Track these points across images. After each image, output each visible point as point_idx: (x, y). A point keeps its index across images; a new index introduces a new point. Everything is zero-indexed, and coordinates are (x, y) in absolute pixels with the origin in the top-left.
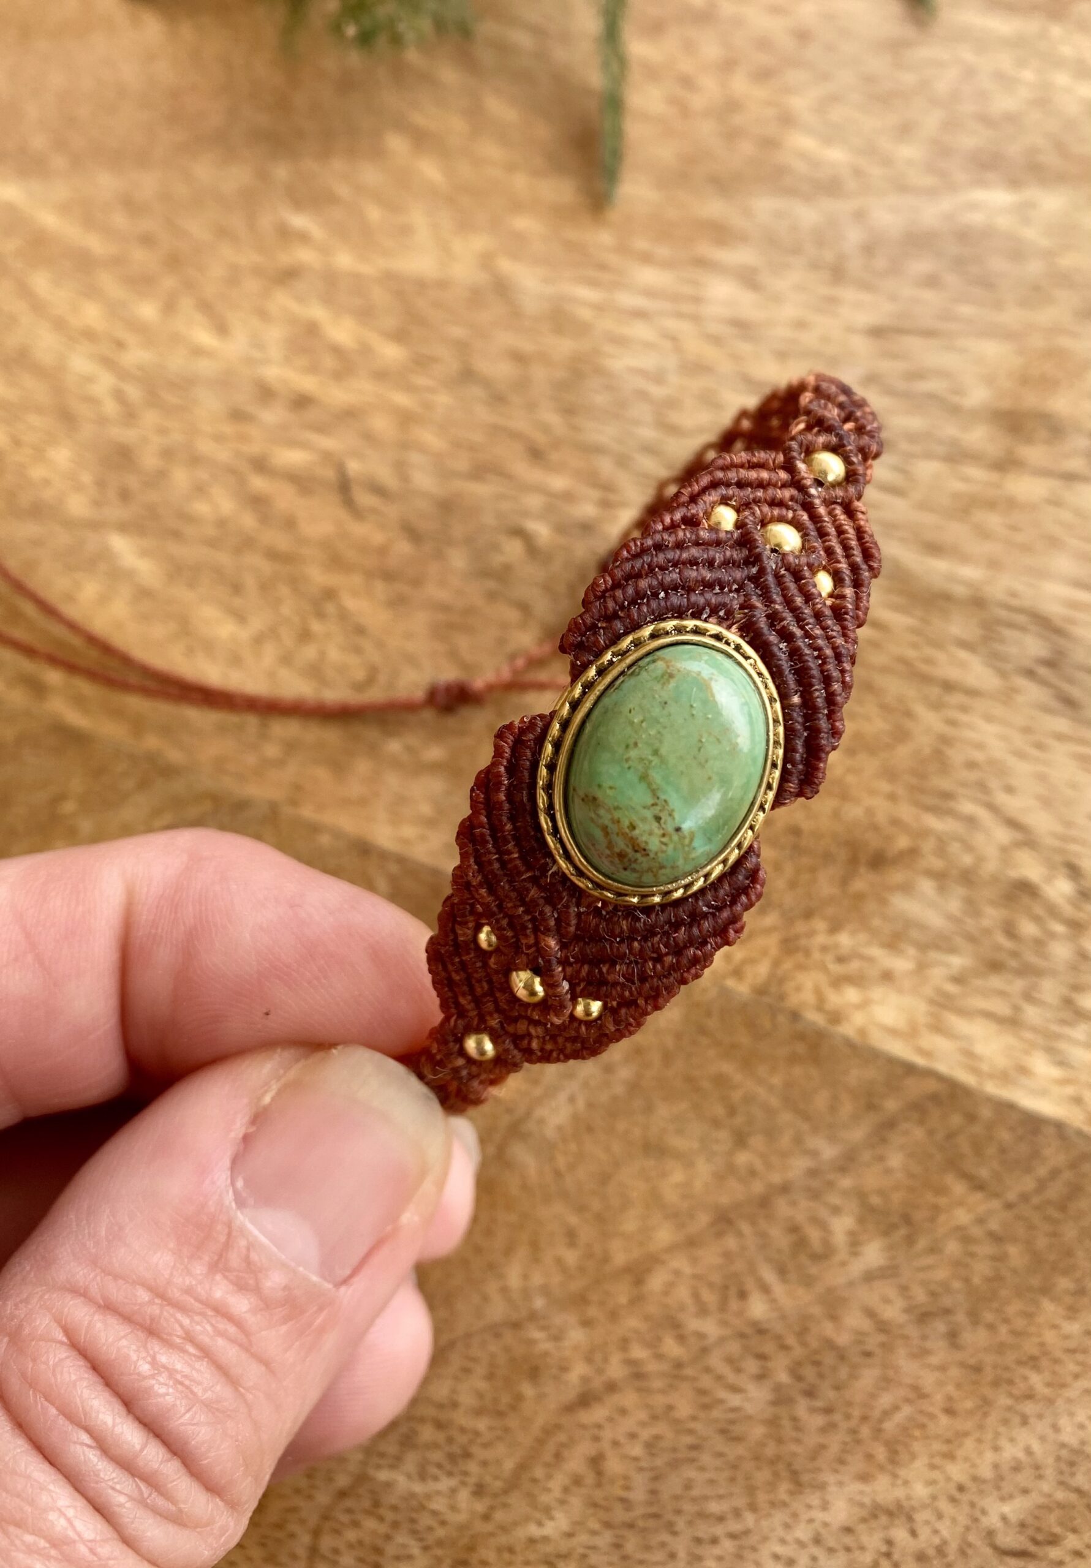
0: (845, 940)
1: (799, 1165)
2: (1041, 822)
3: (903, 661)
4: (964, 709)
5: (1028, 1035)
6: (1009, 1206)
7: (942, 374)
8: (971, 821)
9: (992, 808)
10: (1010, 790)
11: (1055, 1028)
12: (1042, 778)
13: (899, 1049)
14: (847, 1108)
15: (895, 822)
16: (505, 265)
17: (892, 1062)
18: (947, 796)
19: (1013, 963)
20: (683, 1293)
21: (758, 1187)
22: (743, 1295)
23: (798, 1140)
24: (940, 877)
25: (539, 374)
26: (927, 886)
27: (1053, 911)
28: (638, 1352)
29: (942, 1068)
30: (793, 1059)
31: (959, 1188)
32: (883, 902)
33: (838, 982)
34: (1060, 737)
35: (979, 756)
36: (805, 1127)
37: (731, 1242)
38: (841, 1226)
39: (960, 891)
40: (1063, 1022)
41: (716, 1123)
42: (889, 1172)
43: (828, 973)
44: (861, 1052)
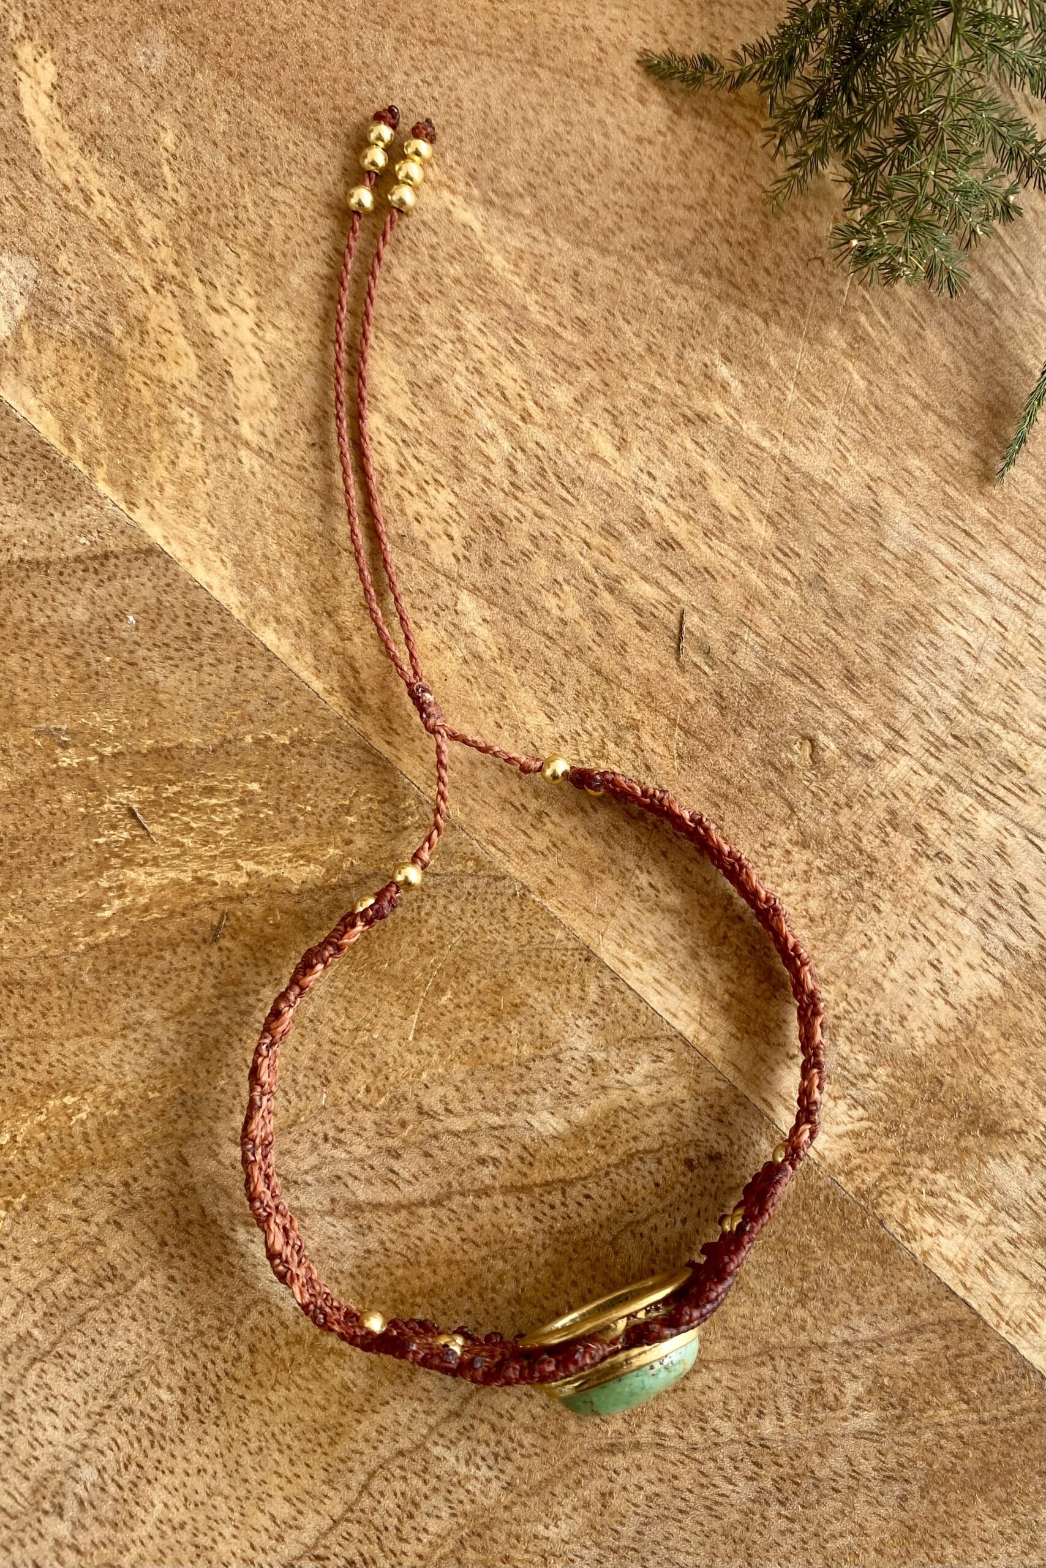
0: (941, 1180)
1: (840, 1333)
6: (982, 1422)
13: (947, 1275)
14: (892, 1306)
15: (1017, 1105)
17: (940, 1284)
20: (717, 1396)
21: (803, 1338)
22: (760, 1414)
23: (846, 1316)
26: (1019, 1163)
28: (667, 1428)
29: (975, 1303)
31: (951, 1396)
32: (983, 1162)
33: (924, 1210)
36: (856, 1308)
37: (766, 1372)
38: (854, 1389)
41: (790, 1280)
42: (904, 1364)
43: (919, 1200)
44: (919, 1268)
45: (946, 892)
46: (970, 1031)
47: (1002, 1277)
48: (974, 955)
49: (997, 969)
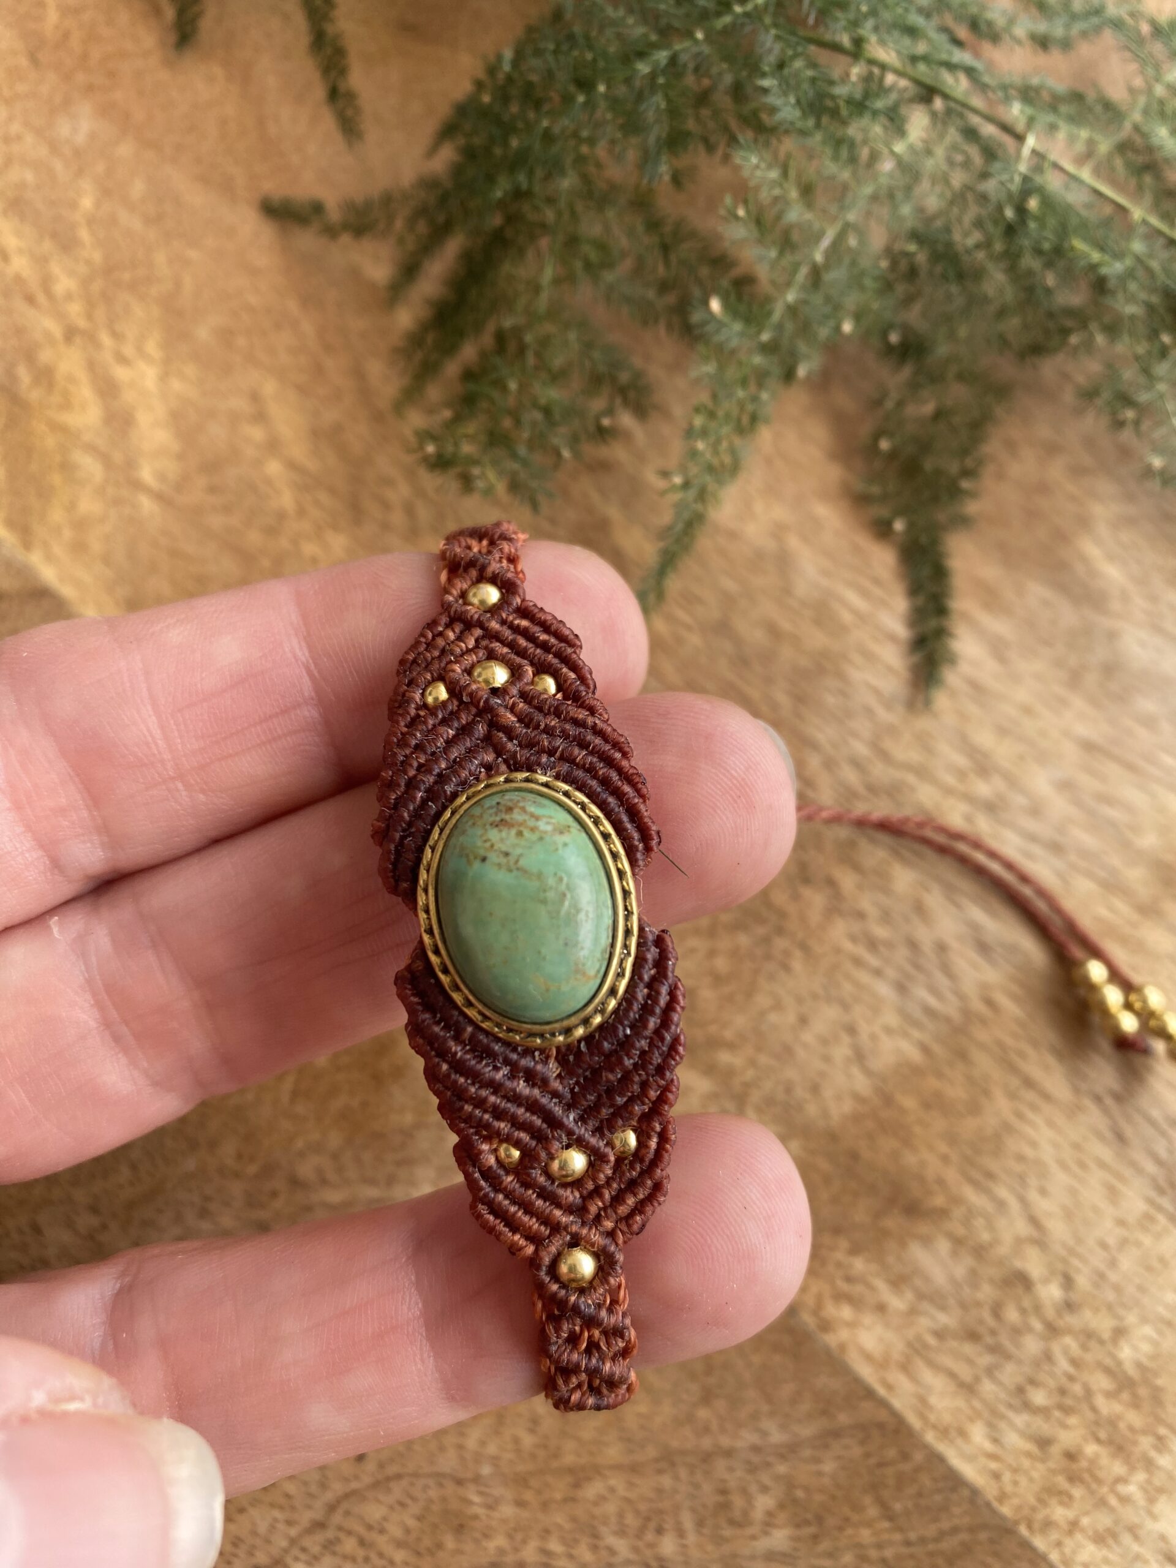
0: (859, 1265)
1: (748, 1437)
2: (1057, 1229)
3: (1000, 1044)
4: (1034, 1108)
5: (977, 1404)
6: (908, 1543)
7: (1129, 808)
8: (1001, 1205)
9: (1023, 1201)
10: (1043, 1192)
11: (1002, 1409)
12: (1073, 1192)
13: (866, 1372)
14: (805, 1407)
15: (941, 1182)
16: (793, 542)
17: (857, 1381)
18: (990, 1175)
19: (989, 1340)
20: (610, 1508)
21: (706, 1443)
22: (660, 1531)
23: (755, 1416)
24: (958, 1242)
25: (787, 653)
26: (943, 1246)
27: (1038, 1309)
28: (555, 1546)
29: (897, 1403)
31: (873, 1512)
32: (903, 1244)
33: (840, 1297)
34: (1102, 1165)
35: (1029, 1152)
36: (765, 1408)
37: (666, 1481)
38: (764, 1503)
39: (968, 1261)
40: (1010, 1406)
42: (820, 1474)
44: (836, 1363)
45: (861, 951)
46: (888, 1100)
47: (928, 1376)
48: (891, 1019)
49: (916, 1034)
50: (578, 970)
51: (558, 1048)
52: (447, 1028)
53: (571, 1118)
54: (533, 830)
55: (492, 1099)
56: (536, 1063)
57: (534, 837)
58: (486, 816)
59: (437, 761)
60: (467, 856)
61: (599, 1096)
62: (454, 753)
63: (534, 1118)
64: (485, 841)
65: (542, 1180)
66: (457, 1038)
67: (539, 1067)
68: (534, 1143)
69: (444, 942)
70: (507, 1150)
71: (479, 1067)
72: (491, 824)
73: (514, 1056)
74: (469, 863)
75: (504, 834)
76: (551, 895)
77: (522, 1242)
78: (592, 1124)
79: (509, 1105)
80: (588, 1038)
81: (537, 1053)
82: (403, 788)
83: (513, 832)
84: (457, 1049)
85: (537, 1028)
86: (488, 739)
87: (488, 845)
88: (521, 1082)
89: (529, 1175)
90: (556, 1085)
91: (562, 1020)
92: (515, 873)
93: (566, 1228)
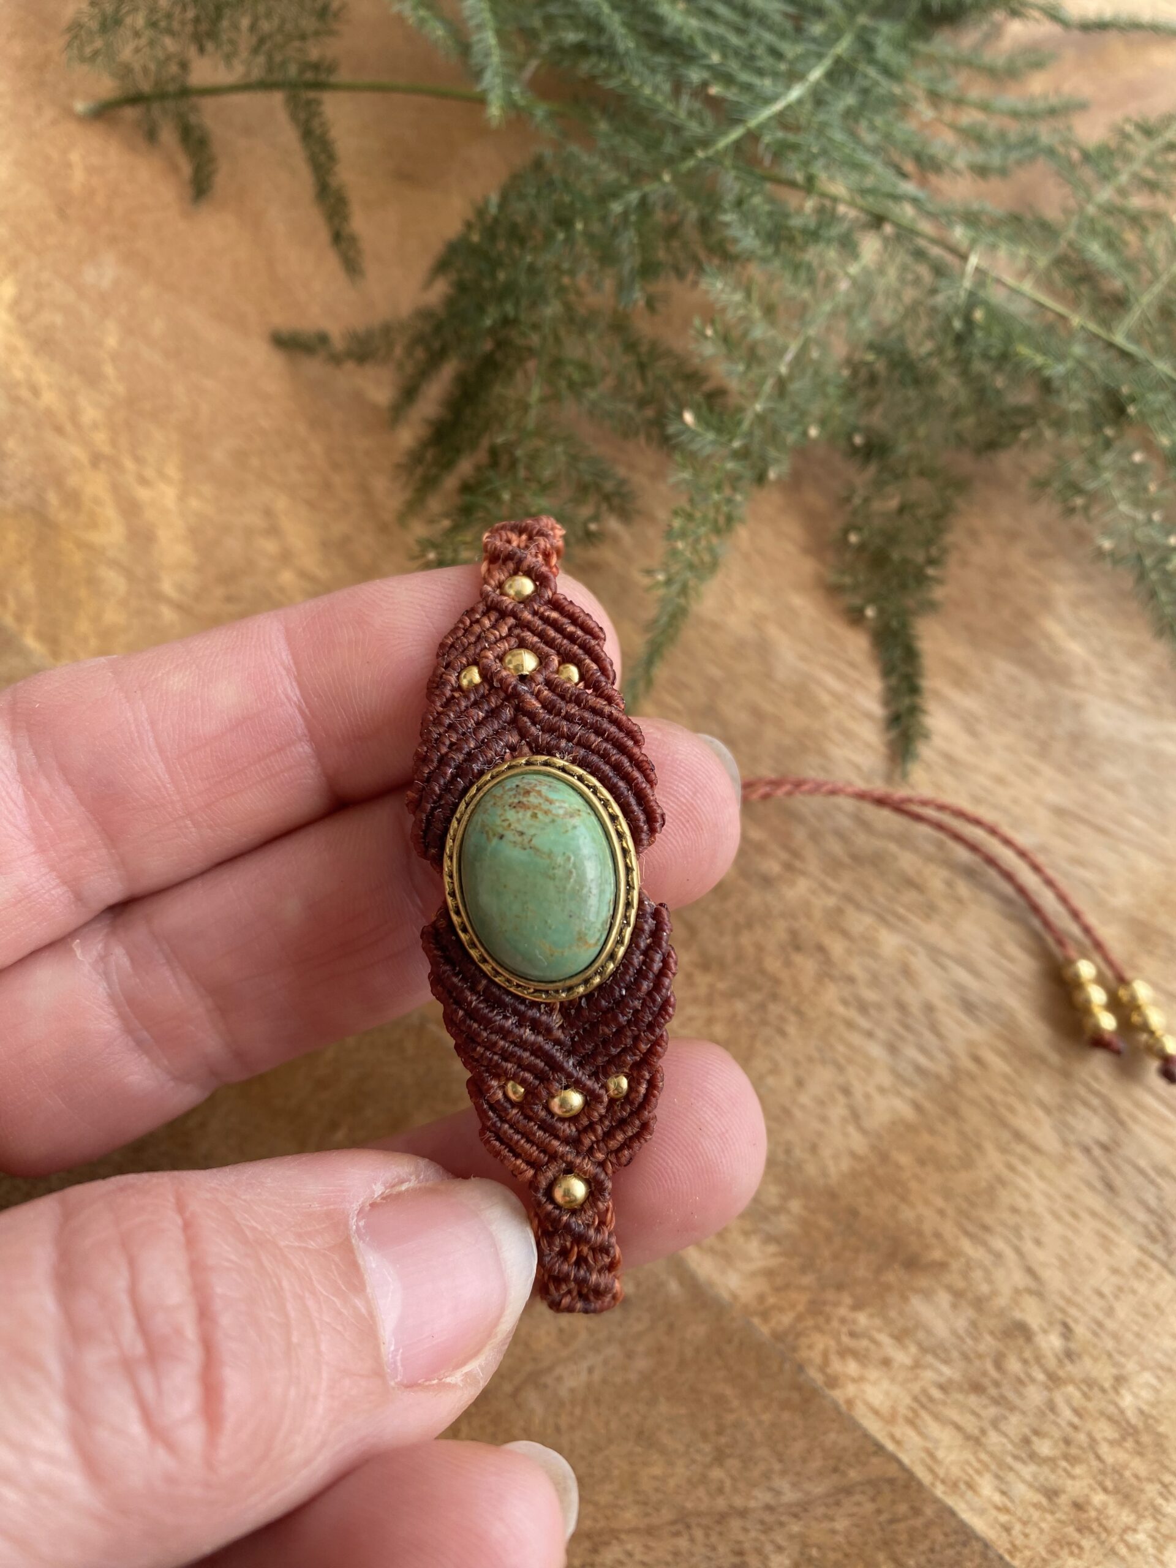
0: (863, 1319)
2: (1054, 1279)
3: (990, 1100)
4: (1025, 1161)
5: (983, 1456)
8: (998, 1256)
9: (1018, 1251)
10: (1038, 1242)
11: (1009, 1460)
12: (1067, 1242)
13: (875, 1428)
14: (817, 1463)
15: (938, 1235)
17: (867, 1438)
18: (986, 1228)
19: (993, 1391)
23: (767, 1475)
24: (958, 1295)
26: (944, 1299)
27: (1038, 1359)
29: (906, 1458)
30: (785, 1405)
32: (905, 1299)
33: (846, 1353)
34: (1094, 1214)
35: (1022, 1204)
36: (778, 1467)
39: (970, 1313)
40: (1016, 1458)
41: (704, 1436)
43: (839, 1342)
45: (852, 1014)
46: (884, 1158)
47: (934, 1429)
48: (884, 1078)
49: (908, 1092)
50: (581, 938)
51: (562, 1003)
52: (464, 980)
53: (571, 1063)
54: (546, 813)
55: (502, 1043)
56: (541, 1014)
57: (547, 819)
58: (506, 797)
59: (467, 741)
60: (487, 833)
61: (596, 1047)
62: (483, 734)
63: (538, 1061)
64: (504, 821)
65: (543, 1114)
66: (473, 990)
67: (544, 1018)
68: (537, 1082)
69: (465, 906)
70: (513, 1087)
71: (491, 1015)
72: (510, 806)
73: (522, 1008)
74: (488, 839)
75: (520, 815)
76: (559, 872)
77: (523, 1166)
78: (589, 1069)
79: (516, 1049)
80: (589, 996)
81: (542, 1006)
82: (435, 764)
83: (529, 813)
84: (473, 998)
85: (542, 986)
86: (514, 722)
87: (506, 824)
88: (528, 1030)
89: (532, 1109)
90: (559, 1034)
91: (565, 979)
92: (528, 850)
93: (562, 1157)
